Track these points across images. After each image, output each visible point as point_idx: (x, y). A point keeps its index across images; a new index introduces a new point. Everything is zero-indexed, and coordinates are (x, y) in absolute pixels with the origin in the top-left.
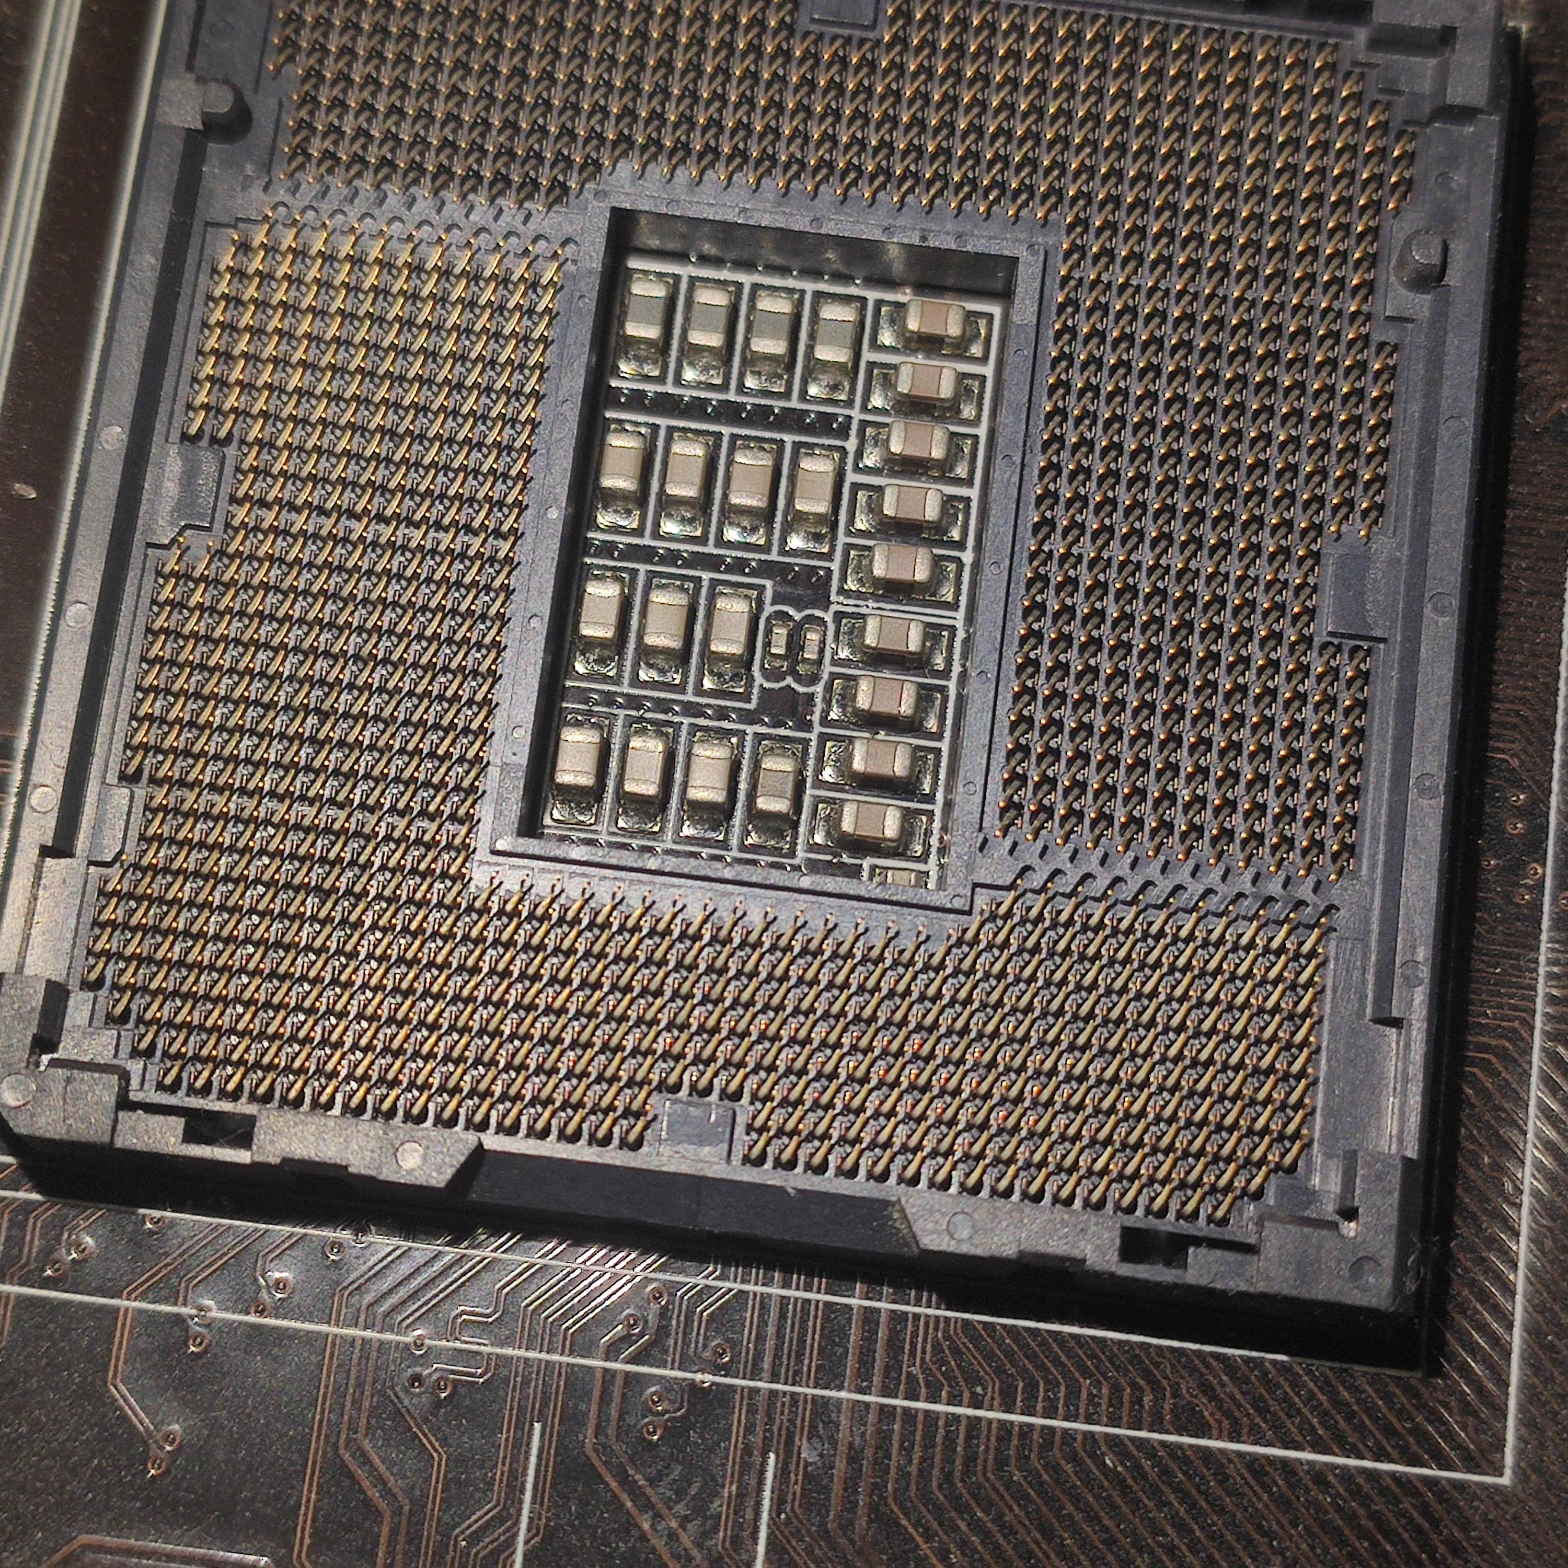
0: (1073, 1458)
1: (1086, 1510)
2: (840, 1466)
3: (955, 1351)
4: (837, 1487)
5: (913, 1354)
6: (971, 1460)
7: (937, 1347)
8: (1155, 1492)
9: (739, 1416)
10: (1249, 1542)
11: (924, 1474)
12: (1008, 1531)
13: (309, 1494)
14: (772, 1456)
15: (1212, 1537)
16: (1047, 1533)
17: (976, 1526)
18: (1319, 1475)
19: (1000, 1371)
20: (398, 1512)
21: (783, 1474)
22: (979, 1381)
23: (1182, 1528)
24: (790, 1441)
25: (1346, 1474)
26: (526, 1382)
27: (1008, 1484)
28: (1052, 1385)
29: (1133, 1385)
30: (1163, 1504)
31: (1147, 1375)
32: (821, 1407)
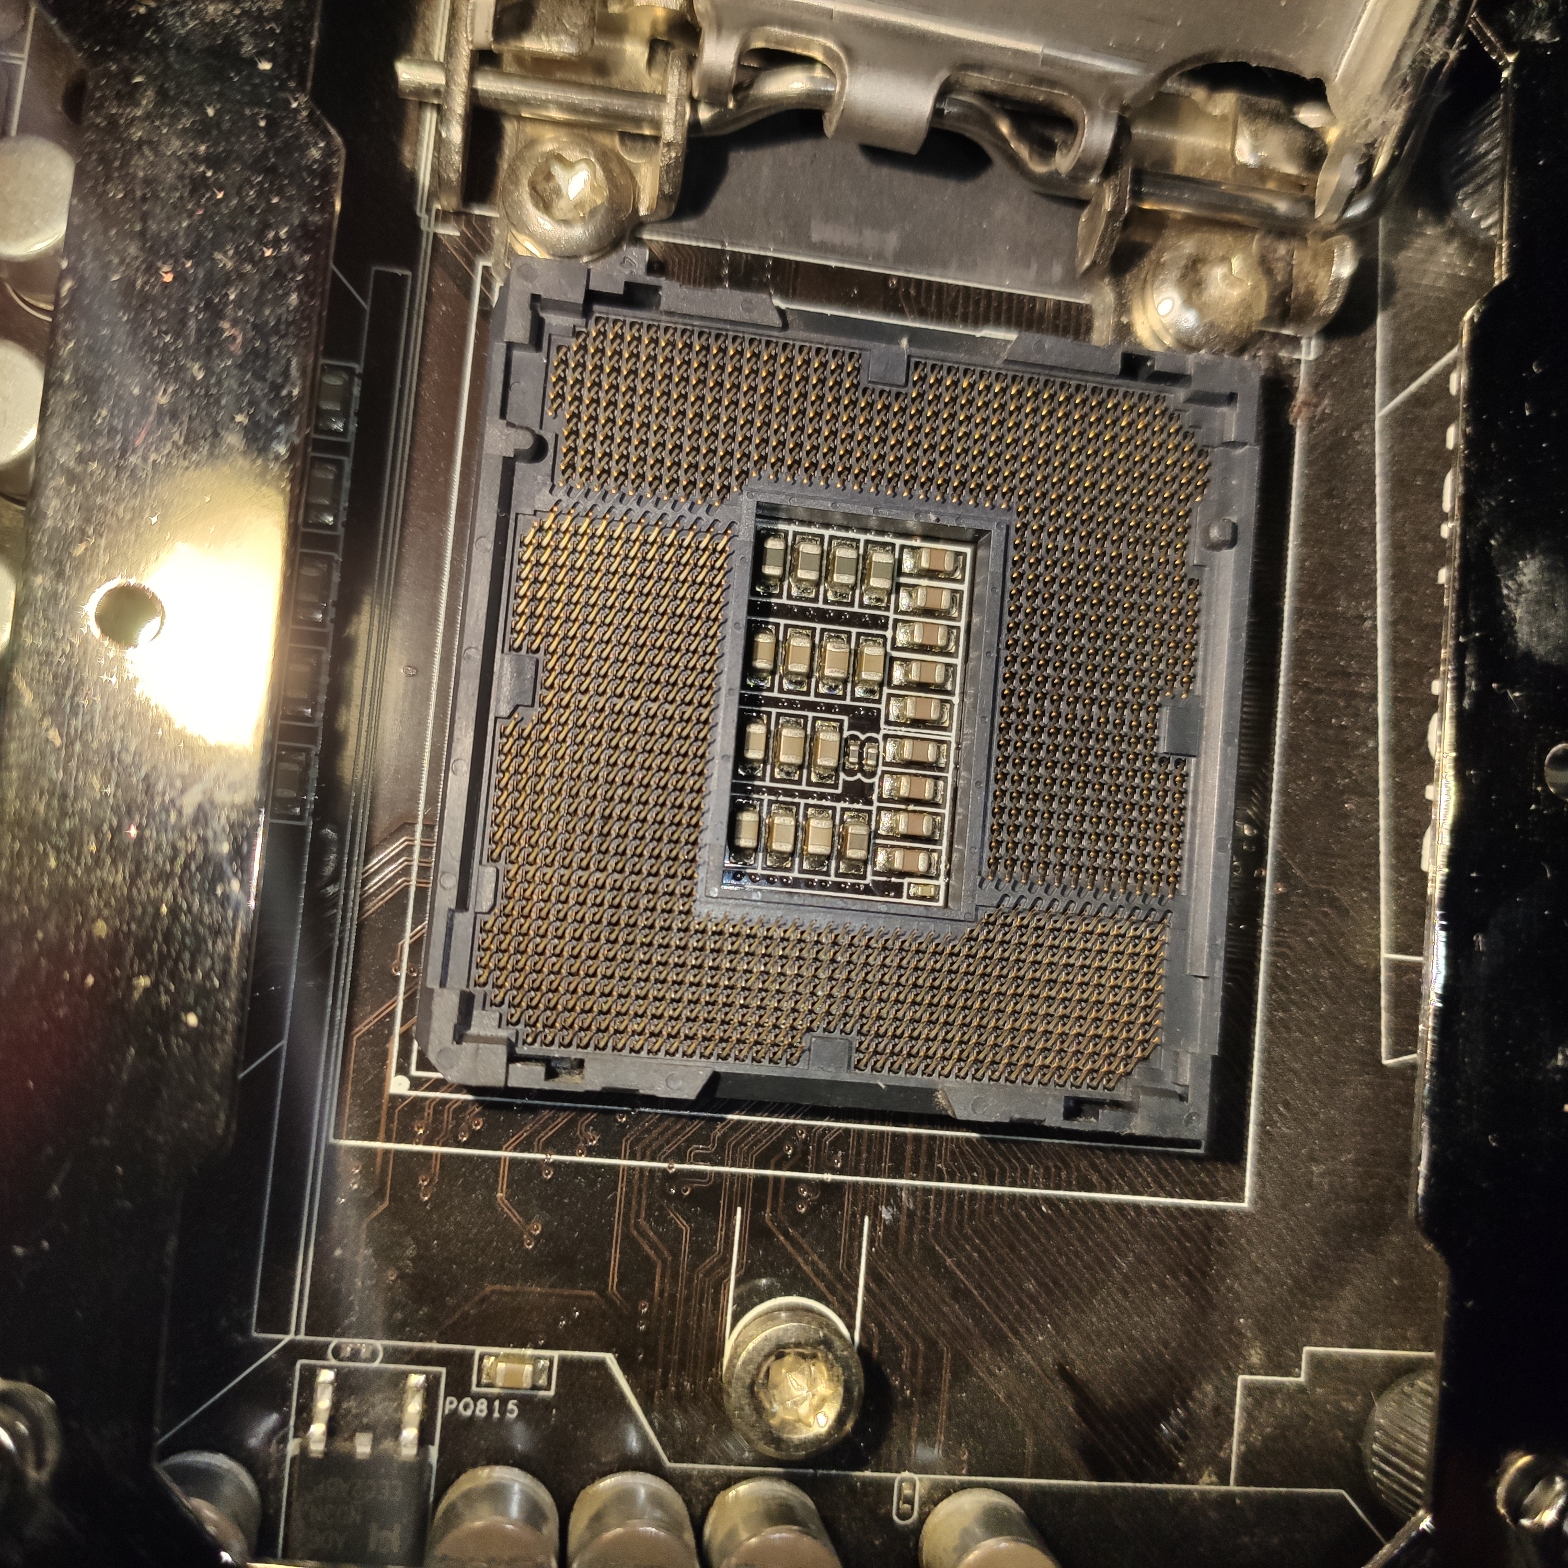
0: (1025, 1208)
1: (1032, 1235)
2: (904, 1219)
3: (962, 1153)
4: (903, 1232)
5: (940, 1157)
6: (972, 1212)
7: (953, 1152)
8: (1068, 1224)
9: (847, 1198)
10: (1116, 1247)
11: (948, 1221)
12: (992, 1249)
13: (615, 1255)
14: (866, 1219)
15: (1097, 1245)
16: (1012, 1248)
17: (976, 1249)
18: (1152, 1209)
19: (986, 1164)
20: (664, 1261)
21: (873, 1227)
22: (975, 1170)
23: (1081, 1240)
24: (876, 1208)
25: (1166, 1209)
26: (732, 1184)
27: (993, 1224)
28: (1014, 1169)
29: (1056, 1166)
30: (1071, 1229)
31: (1063, 1160)
32: (892, 1189)
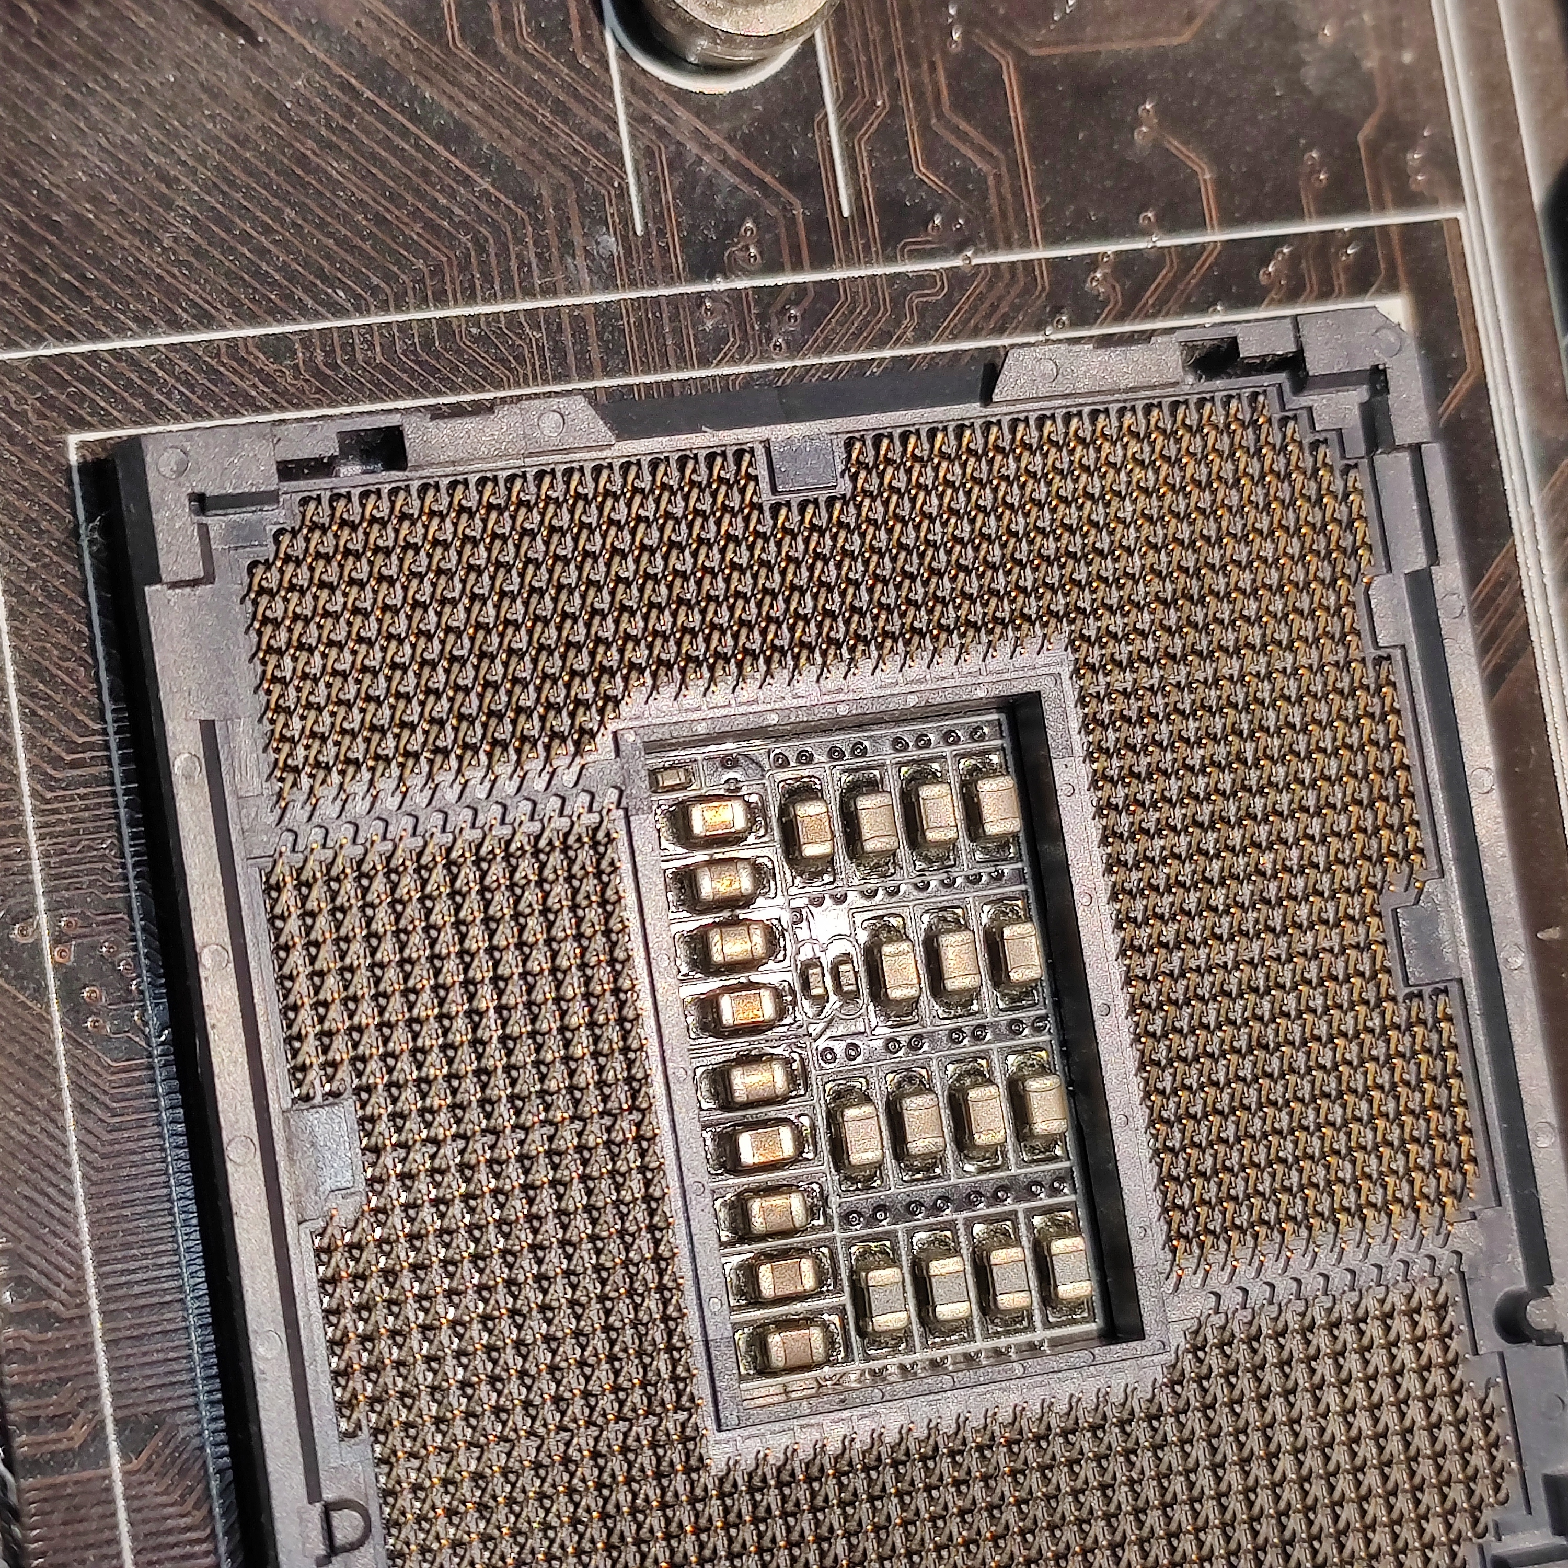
0: (375, 291)
1: (353, 249)
2: (578, 240)
3: (504, 361)
4: (575, 221)
5: (541, 349)
6: (464, 267)
7: (520, 359)
8: (292, 277)
9: (678, 259)
10: (197, 252)
11: (504, 249)
12: (416, 214)
13: (1017, 113)
14: (639, 230)
15: (232, 249)
16: (380, 220)
17: (447, 213)
18: (145, 324)
19: (459, 352)
20: (941, 116)
21: (626, 219)
22: (476, 339)
23: (262, 252)
24: (628, 250)
25: (121, 331)
26: (867, 247)
27: (426, 255)
28: (410, 351)
29: (335, 367)
30: (284, 268)
31: (324, 379)
32: (609, 284)
